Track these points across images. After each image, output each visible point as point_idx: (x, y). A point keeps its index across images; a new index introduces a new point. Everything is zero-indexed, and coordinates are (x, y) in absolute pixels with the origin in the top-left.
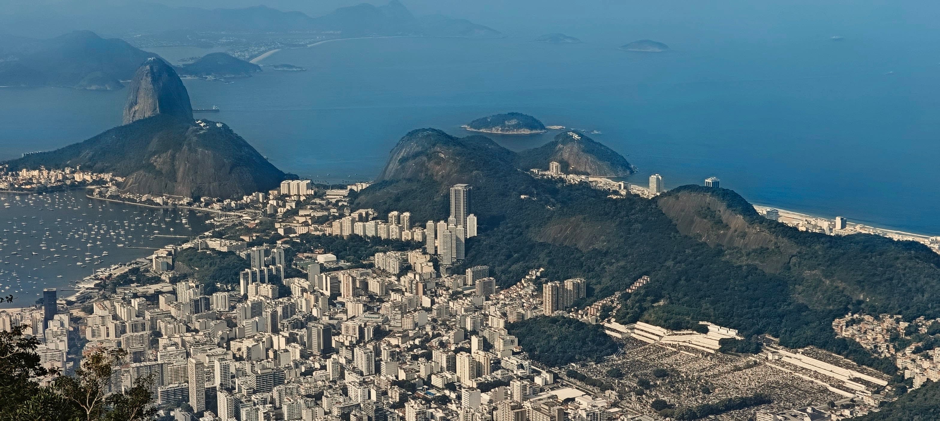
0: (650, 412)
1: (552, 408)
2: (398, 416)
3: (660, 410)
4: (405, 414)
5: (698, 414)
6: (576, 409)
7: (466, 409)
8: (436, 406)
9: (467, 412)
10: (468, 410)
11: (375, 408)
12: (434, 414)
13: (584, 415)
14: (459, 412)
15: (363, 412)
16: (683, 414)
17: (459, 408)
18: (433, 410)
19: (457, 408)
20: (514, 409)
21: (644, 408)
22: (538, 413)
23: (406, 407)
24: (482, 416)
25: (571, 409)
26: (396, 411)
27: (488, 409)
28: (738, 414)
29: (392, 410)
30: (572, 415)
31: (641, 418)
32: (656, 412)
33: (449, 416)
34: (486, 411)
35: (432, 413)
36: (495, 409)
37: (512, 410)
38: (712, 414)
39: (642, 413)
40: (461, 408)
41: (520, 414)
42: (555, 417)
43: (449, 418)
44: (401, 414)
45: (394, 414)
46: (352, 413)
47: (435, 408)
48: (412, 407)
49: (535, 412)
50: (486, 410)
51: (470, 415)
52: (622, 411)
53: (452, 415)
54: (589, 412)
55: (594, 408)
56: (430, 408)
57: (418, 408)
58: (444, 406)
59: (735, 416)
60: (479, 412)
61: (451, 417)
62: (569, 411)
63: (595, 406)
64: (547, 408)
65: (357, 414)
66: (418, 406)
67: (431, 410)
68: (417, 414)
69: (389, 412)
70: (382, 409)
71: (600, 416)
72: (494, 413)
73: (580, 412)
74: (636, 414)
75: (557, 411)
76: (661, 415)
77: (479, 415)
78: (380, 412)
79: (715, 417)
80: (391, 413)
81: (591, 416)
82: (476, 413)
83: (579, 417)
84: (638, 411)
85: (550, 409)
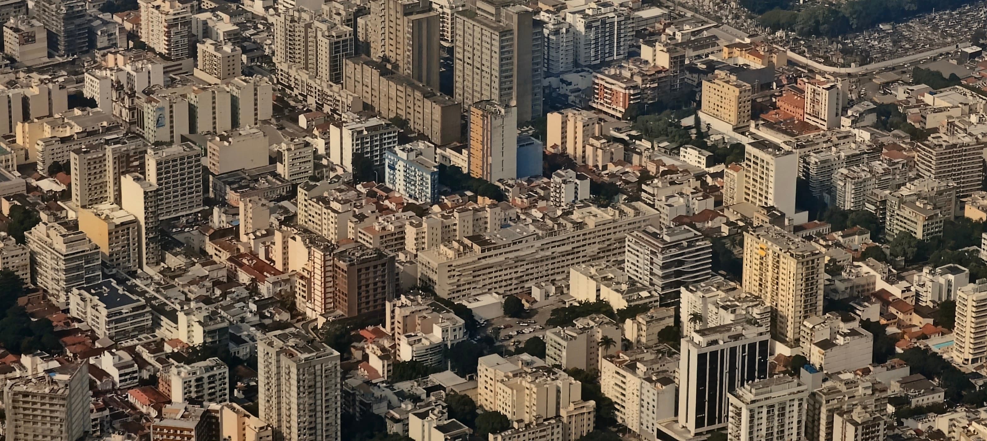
0: (737, 17)
1: (503, 11)
2: (122, 29)
3: (761, 12)
4: (138, 25)
5: (854, 22)
6: (559, 10)
7: (291, 12)
8: (214, 5)
9: (293, 21)
10: (296, 14)
11: (64, 10)
12: (210, 24)
13: (580, 26)
14: (271, 20)
15: (34, 22)
16: (817, 22)
17: (271, 11)
18: (208, 15)
19: (267, 9)
20: (411, 14)
21: (721, 8)
22: (469, 23)
23: (143, 9)
24: (330, 29)
25: (547, 11)
26: (117, 19)
27: (343, 13)
28: (947, 21)
29: (107, 16)
30: (550, 26)
31: (715, 31)
32: (751, 18)
33: (247, 29)
34: (338, 18)
35: (205, 23)
36: (362, 11)
37: (406, 14)
38: (886, 21)
39: (718, 19)
40: (276, 9)
41: (424, 26)
42: (510, 31)
43: (247, 33)
44: (128, 26)
45: (111, 27)
46: (8, 24)
47: (213, 10)
48: (158, 7)
49: (460, 20)
50: (339, 14)
51: (300, 28)
52: (670, 17)
53: (256, 28)
54: (590, 19)
55: (603, 10)
56: (200, 10)
57: (172, 11)
58: (234, 6)
59: (942, 24)
60: (324, 21)
61: (252, 31)
62: (543, 16)
63: (605, 5)
64: (492, 10)
65: (22, 27)
66: (172, 7)
67: (203, 16)
68: (169, 27)
69: (99, 22)
70: (81, 15)
71: (619, 29)
72: (361, 21)
73: (570, 18)
74: (703, 23)
75: (515, 18)
76: (764, 24)
77: (324, 27)
78: (77, 21)
79: (894, 28)
80: (105, 23)
81: (597, 27)
82: (317, 24)
83: (567, 31)
84: (707, 15)
85: (498, 14)
